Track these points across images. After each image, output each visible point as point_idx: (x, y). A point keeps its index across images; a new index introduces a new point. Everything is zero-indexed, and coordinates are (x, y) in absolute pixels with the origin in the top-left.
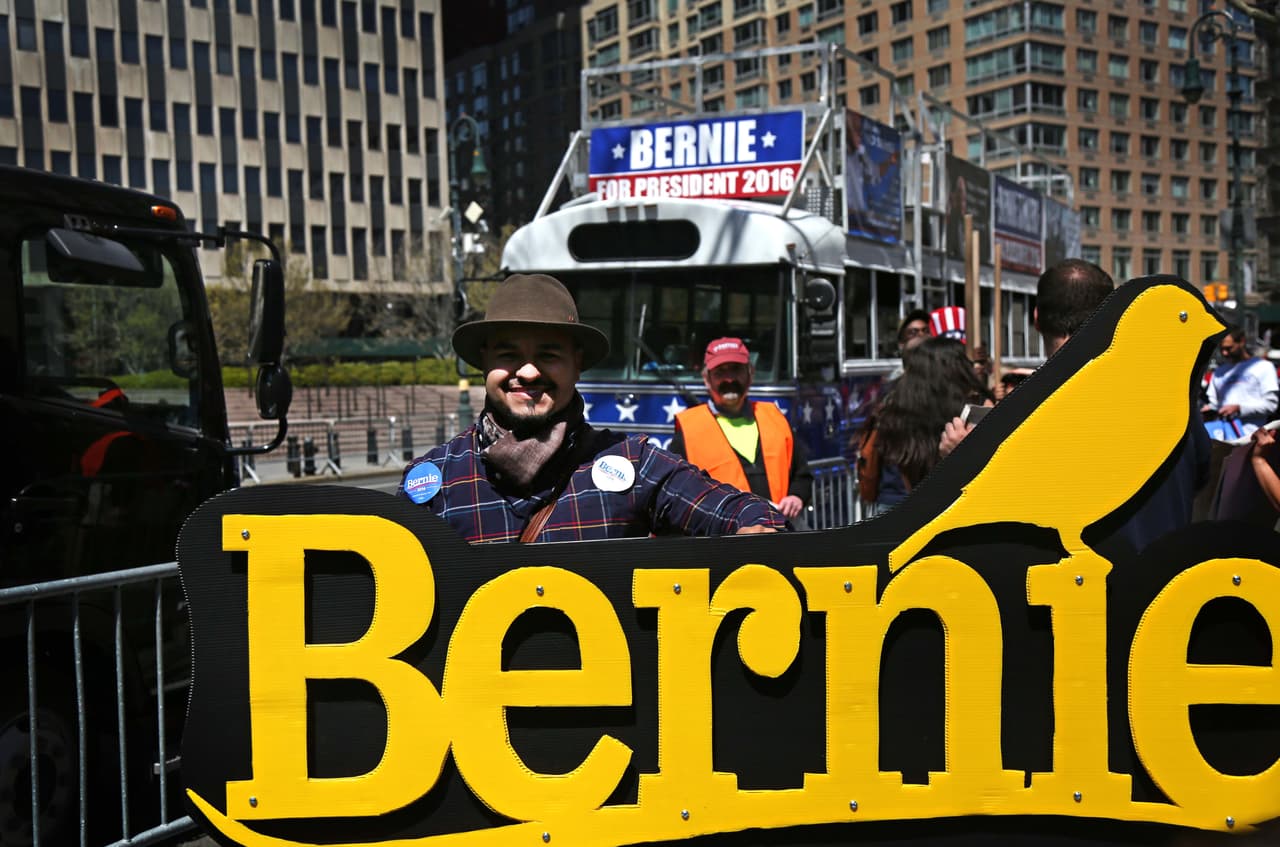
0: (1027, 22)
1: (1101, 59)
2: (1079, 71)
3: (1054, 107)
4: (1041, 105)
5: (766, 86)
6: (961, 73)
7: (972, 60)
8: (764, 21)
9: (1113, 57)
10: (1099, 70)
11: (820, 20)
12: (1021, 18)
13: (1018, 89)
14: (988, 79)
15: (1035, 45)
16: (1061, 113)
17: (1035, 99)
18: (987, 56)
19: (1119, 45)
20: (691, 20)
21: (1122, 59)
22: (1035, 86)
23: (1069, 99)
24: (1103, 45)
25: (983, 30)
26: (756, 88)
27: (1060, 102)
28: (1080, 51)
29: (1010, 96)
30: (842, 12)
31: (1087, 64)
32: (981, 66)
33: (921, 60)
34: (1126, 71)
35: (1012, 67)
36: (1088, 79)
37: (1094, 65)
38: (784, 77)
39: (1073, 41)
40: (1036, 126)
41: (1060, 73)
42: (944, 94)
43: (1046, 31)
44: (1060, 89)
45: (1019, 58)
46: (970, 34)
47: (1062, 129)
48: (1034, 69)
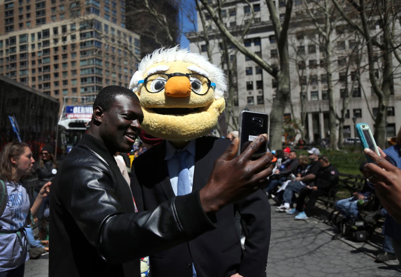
0: (95, 63)
1: (110, 73)
2: (106, 75)
3: (100, 82)
4: (98, 81)
5: (28, 69)
6: (79, 72)
7: (82, 70)
8: (28, 54)
9: (113, 73)
10: (110, 75)
11: (44, 55)
12: (93, 62)
13: (93, 78)
14: (85, 74)
15: (96, 68)
16: (102, 83)
17: (96, 80)
18: (85, 69)
19: (114, 70)
20: (7, 50)
21: (115, 73)
22: (96, 77)
23: (104, 81)
24: (111, 70)
25: (84, 63)
26: (25, 70)
27: (102, 81)
28: (106, 70)
29: (91, 79)
30: (49, 54)
31: (107, 73)
32: (84, 71)
33: (69, 68)
34: (115, 76)
35: (91, 72)
36: (107, 77)
38: (33, 68)
39: (104, 68)
40: (97, 86)
41: (102, 75)
42: (76, 77)
43: (99, 65)
44: (102, 78)
45: (93, 71)
46: (81, 64)
48: (96, 73)
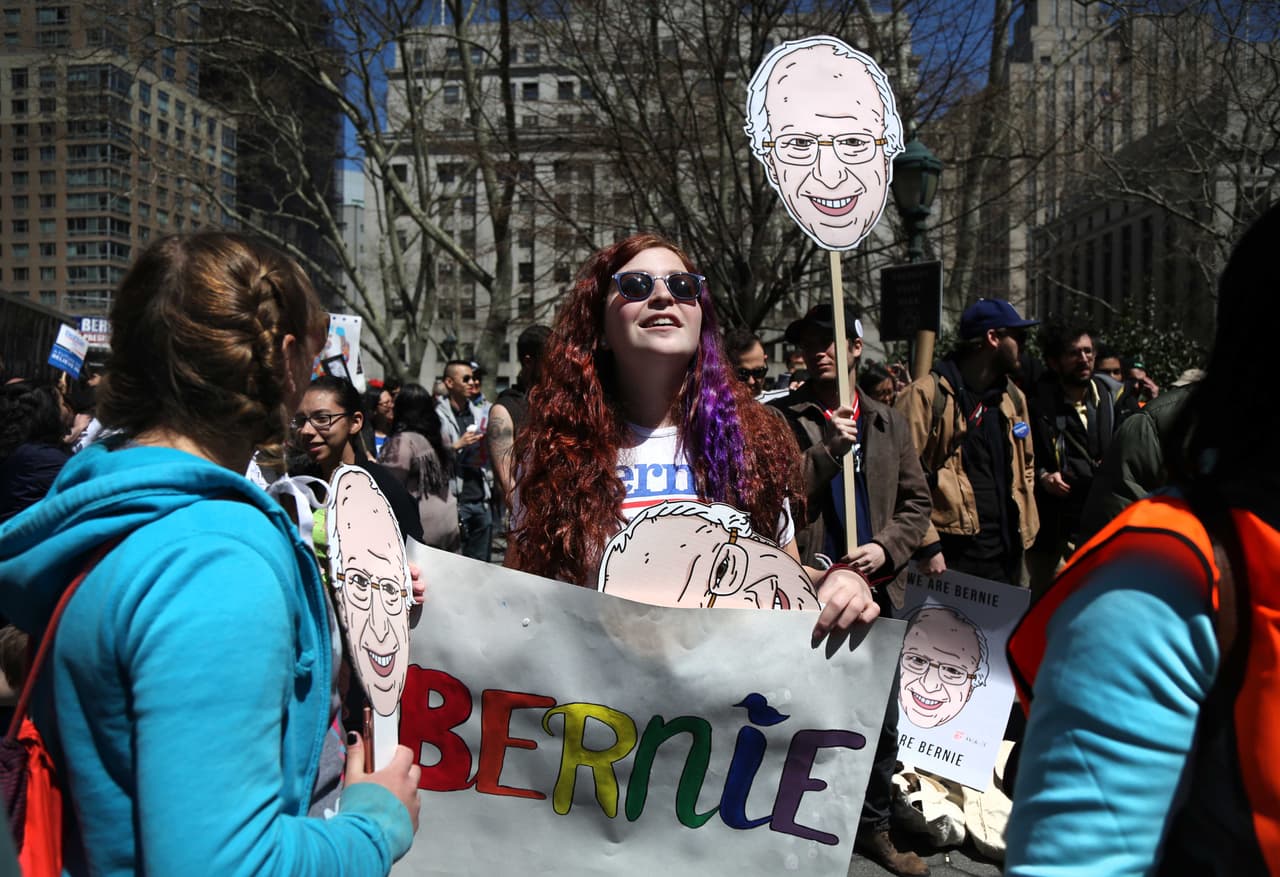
0: (109, 181)
1: (152, 211)
2: (140, 215)
3: (124, 234)
4: (116, 231)
6: (63, 202)
7: (70, 196)
9: (160, 211)
10: (151, 216)
12: (105, 178)
13: (102, 221)
14: (81, 210)
15: (114, 196)
16: (128, 238)
17: (112, 227)
18: (81, 196)
19: (163, 204)
22: (113, 221)
23: (133, 231)
24: (154, 202)
25: (77, 179)
27: (128, 232)
28: (140, 204)
29: (96, 224)
31: (144, 212)
32: (76, 201)
33: (34, 188)
34: (167, 221)
36: (144, 221)
37: (148, 213)
39: (136, 197)
40: (113, 244)
41: (128, 215)
42: (53, 213)
43: (121, 188)
44: (128, 224)
45: (103, 202)
46: (69, 180)
47: (129, 247)
48: (113, 210)
